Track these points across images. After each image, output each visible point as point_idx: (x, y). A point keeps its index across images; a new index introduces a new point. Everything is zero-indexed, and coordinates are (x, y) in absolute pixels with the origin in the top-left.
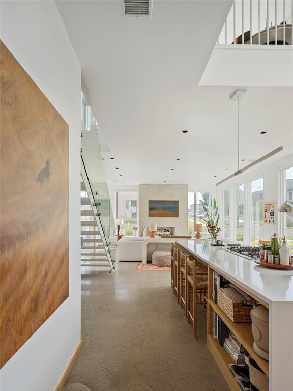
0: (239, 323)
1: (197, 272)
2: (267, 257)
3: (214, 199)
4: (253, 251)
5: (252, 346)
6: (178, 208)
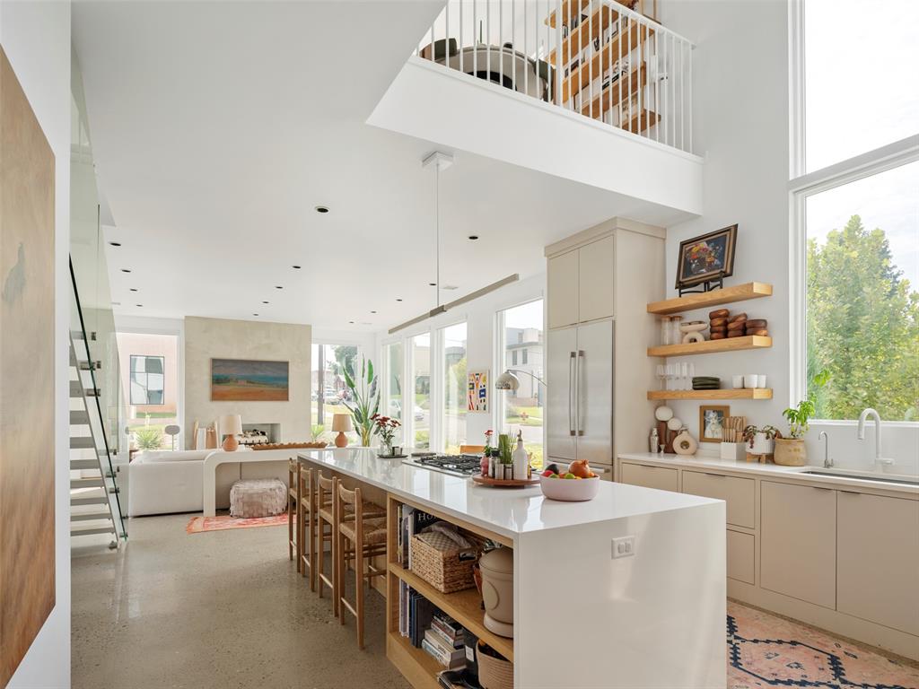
0: (453, 592)
1: (364, 514)
2: (494, 469)
3: (369, 361)
4: (462, 462)
5: (481, 622)
6: (287, 379)
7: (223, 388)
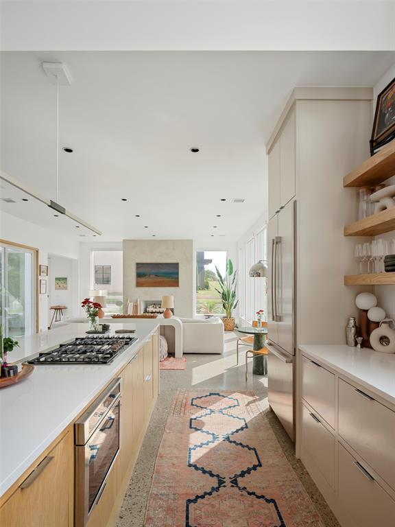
6: (178, 274)
7: (142, 280)
